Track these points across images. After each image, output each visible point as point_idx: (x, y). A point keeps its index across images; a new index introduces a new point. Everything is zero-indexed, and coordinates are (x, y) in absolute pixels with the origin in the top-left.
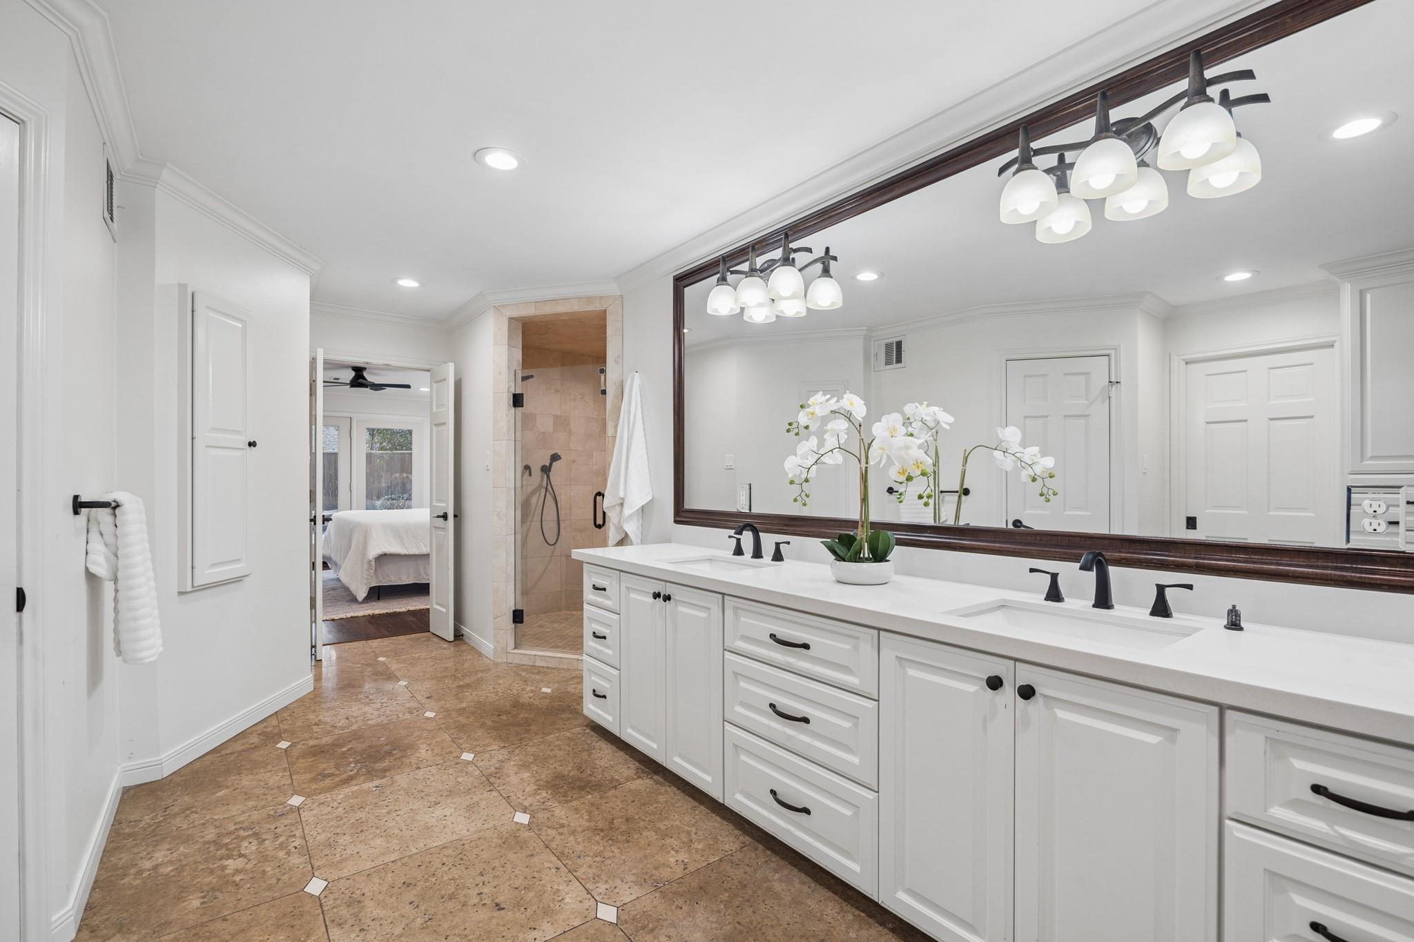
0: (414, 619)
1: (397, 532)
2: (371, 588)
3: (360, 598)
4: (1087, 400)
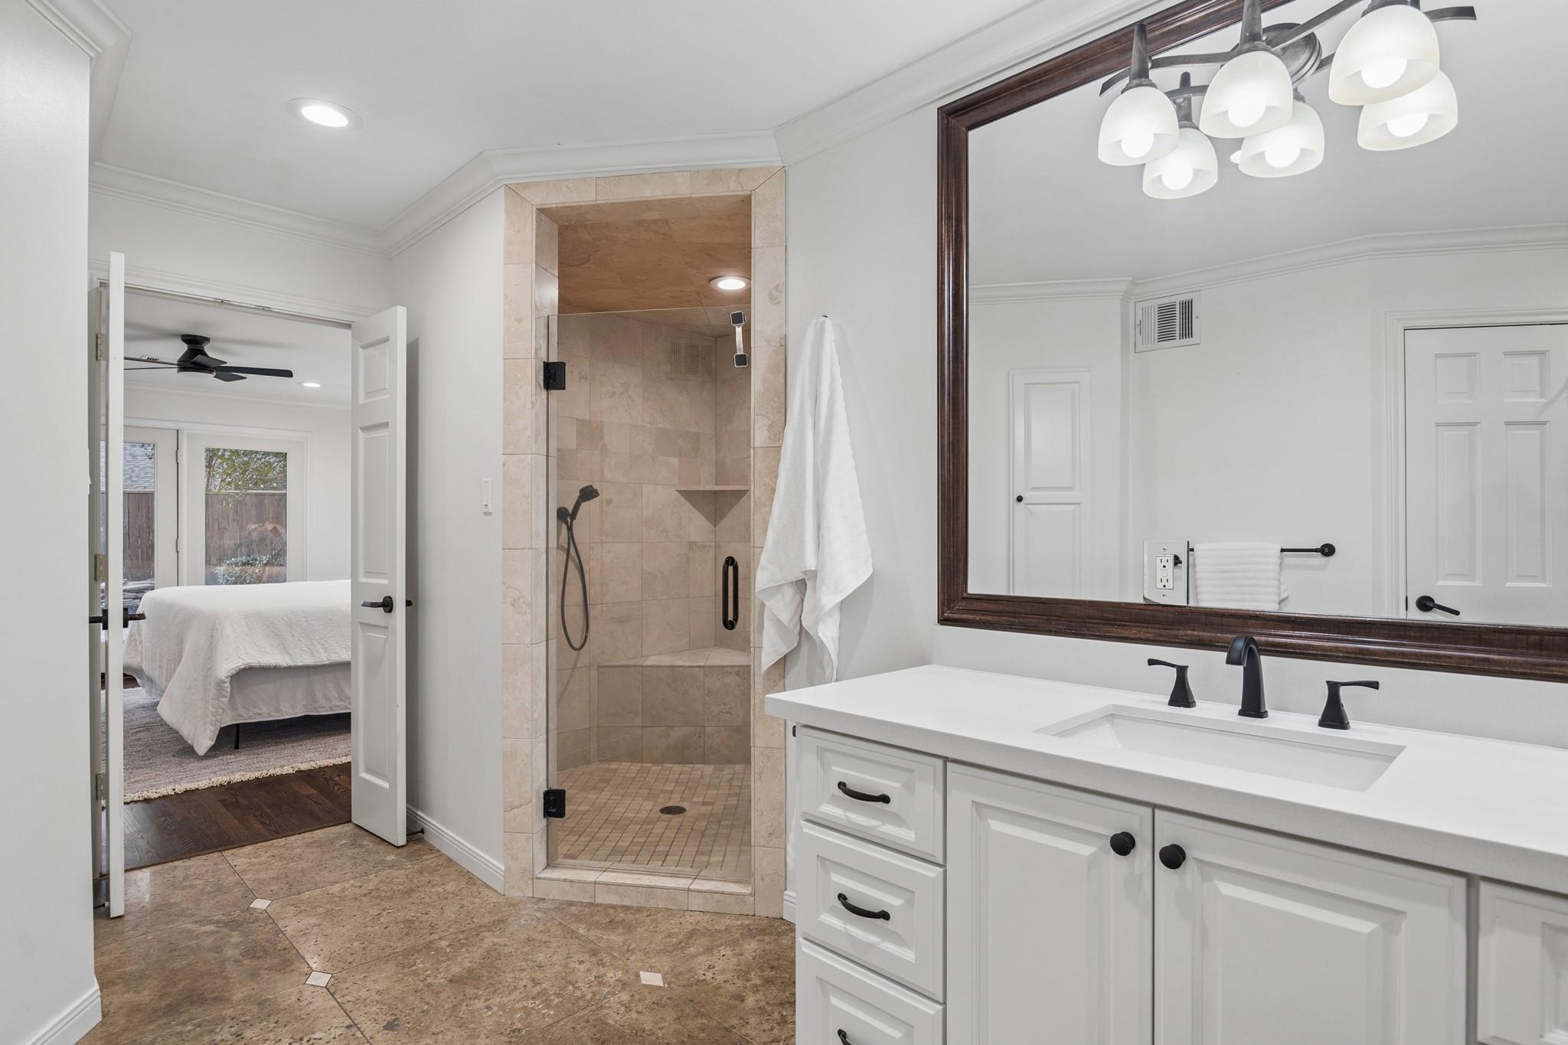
0: (314, 791)
1: (273, 626)
2: (222, 729)
3: (201, 750)
4: (1542, 396)
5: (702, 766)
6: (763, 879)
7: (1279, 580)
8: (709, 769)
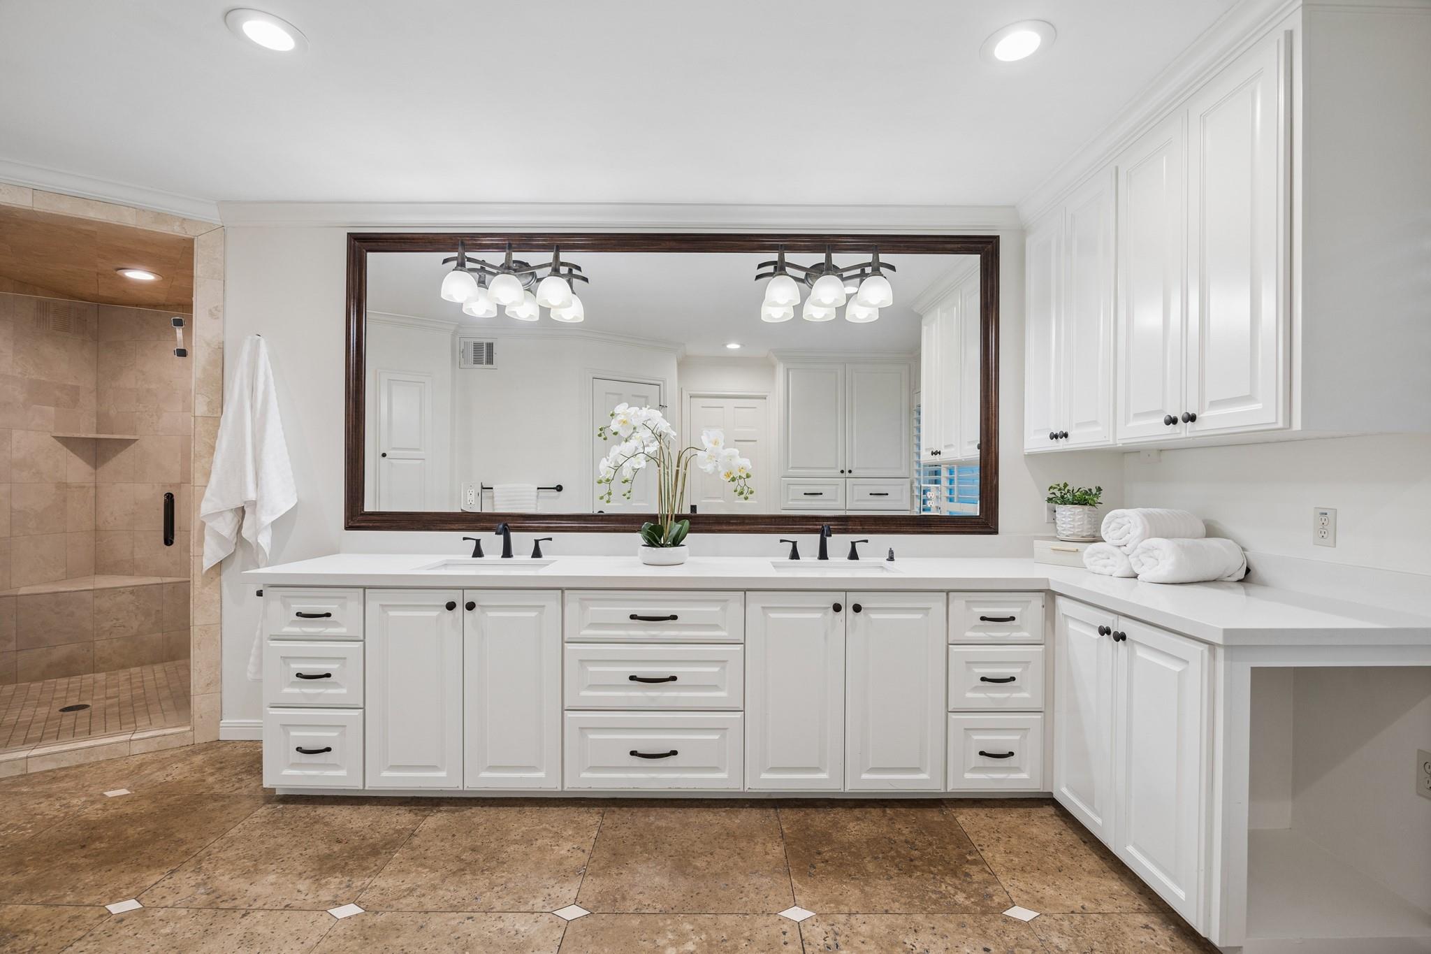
5: (92, 675)
6: (201, 717)
7: (536, 504)
8: (101, 677)
